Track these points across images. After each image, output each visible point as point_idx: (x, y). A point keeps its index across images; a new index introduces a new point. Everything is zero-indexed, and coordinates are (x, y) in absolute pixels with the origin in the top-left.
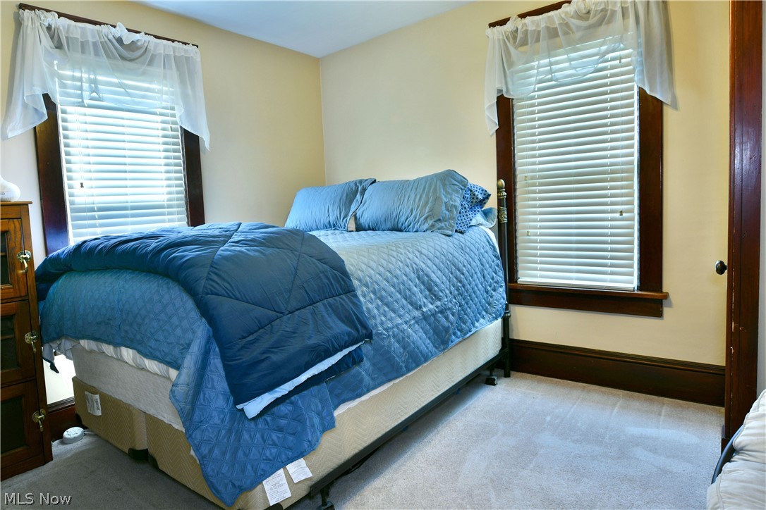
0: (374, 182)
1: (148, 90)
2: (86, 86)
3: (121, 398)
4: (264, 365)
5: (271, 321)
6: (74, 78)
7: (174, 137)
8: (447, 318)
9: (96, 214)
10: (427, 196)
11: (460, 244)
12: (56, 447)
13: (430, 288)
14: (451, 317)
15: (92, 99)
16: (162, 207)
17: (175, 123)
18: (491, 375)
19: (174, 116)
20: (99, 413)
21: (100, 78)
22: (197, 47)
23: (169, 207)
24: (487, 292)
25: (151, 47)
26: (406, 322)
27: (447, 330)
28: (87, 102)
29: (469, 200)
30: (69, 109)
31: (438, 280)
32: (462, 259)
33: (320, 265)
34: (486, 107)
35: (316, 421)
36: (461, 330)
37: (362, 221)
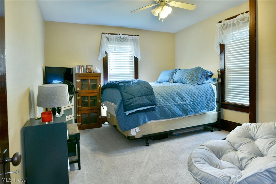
0: (180, 69)
1: (126, 48)
2: (113, 48)
3: (113, 114)
4: (129, 106)
5: (133, 98)
6: (111, 47)
7: (132, 58)
8: (187, 107)
9: (114, 76)
10: (190, 74)
11: (197, 88)
12: (103, 125)
13: (182, 98)
14: (189, 107)
15: (114, 51)
16: (128, 75)
17: (132, 55)
18: (213, 129)
19: (132, 53)
20: (110, 118)
21: (116, 46)
22: (138, 36)
23: (130, 75)
24: (208, 102)
25: (127, 38)
26: (172, 105)
27: (187, 110)
28: (113, 51)
29: (205, 75)
30: (110, 53)
31: (185, 96)
32: (196, 92)
33: (146, 89)
34: (215, 47)
35: (142, 120)
36: (194, 111)
37: (174, 80)
